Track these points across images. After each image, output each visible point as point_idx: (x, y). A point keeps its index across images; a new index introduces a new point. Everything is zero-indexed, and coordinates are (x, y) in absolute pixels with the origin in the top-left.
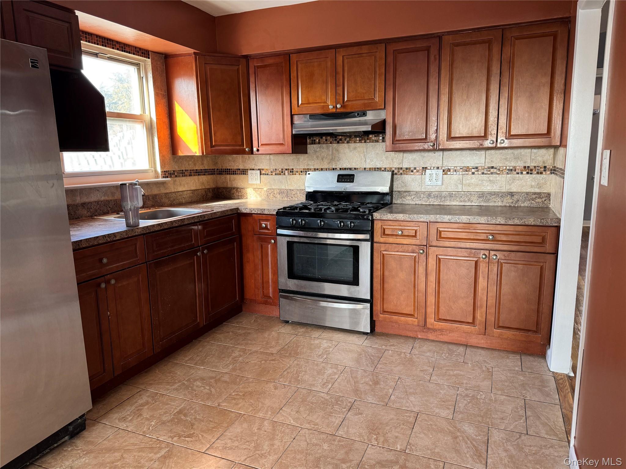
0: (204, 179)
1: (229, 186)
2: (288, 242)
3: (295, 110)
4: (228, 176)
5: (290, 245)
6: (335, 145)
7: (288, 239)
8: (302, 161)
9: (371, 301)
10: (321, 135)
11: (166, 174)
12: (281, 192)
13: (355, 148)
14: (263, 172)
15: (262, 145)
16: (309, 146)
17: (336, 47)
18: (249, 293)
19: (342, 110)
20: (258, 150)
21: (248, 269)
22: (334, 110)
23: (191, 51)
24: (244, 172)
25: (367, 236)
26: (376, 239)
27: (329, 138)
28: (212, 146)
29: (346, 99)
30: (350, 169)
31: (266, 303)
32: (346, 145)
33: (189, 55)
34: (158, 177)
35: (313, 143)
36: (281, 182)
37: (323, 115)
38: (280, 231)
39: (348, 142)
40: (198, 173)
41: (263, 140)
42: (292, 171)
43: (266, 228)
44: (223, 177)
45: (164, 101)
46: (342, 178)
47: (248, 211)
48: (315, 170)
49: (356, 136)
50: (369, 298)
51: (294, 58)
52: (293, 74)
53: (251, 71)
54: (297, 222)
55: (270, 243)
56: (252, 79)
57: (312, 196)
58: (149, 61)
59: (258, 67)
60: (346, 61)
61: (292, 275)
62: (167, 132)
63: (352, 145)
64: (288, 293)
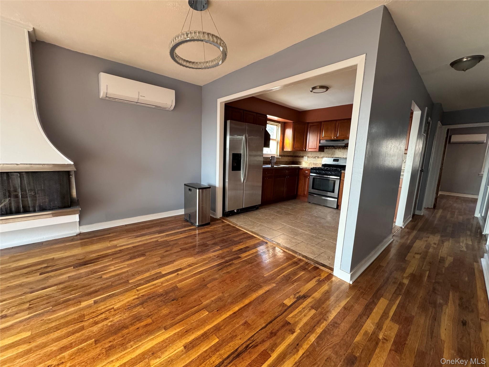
0: (289, 158)
1: (297, 161)
2: (313, 178)
3: (321, 138)
4: (297, 158)
5: (314, 179)
6: (334, 150)
7: (313, 177)
8: (322, 154)
9: (338, 198)
10: (329, 146)
11: (280, 156)
12: (314, 164)
13: (341, 151)
14: (309, 157)
15: (309, 148)
16: (325, 150)
17: (336, 120)
18: (299, 193)
19: (336, 139)
20: (308, 150)
21: (300, 185)
22: (334, 139)
23: (292, 122)
24: (303, 157)
25: (339, 178)
26: (341, 179)
27: (332, 147)
28: (294, 148)
29: (338, 136)
30: (338, 158)
31: (304, 196)
32: (338, 150)
33: (291, 122)
34: (277, 156)
35: (327, 149)
36: (314, 161)
37: (330, 140)
38: (311, 174)
39: (338, 149)
40: (288, 156)
41: (310, 147)
42: (318, 157)
43: (307, 173)
44: (295, 158)
45: (282, 135)
46: (334, 160)
47: (302, 168)
48: (326, 157)
49: (341, 147)
50: (337, 197)
51: (322, 123)
52: (322, 128)
53: (309, 127)
54: (317, 171)
55: (308, 178)
56: (309, 129)
57: (324, 165)
58: (280, 124)
59: (311, 126)
60: (339, 124)
61: (313, 188)
62: (281, 144)
63: (340, 150)
64: (311, 194)
